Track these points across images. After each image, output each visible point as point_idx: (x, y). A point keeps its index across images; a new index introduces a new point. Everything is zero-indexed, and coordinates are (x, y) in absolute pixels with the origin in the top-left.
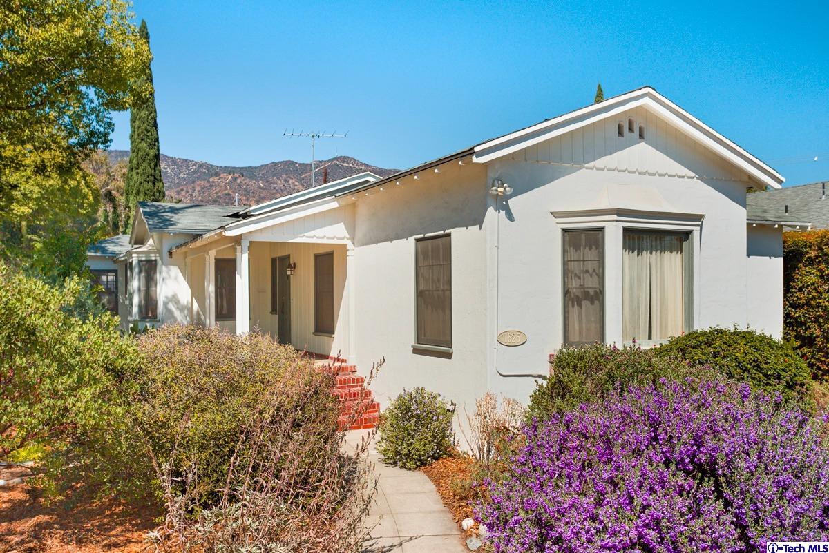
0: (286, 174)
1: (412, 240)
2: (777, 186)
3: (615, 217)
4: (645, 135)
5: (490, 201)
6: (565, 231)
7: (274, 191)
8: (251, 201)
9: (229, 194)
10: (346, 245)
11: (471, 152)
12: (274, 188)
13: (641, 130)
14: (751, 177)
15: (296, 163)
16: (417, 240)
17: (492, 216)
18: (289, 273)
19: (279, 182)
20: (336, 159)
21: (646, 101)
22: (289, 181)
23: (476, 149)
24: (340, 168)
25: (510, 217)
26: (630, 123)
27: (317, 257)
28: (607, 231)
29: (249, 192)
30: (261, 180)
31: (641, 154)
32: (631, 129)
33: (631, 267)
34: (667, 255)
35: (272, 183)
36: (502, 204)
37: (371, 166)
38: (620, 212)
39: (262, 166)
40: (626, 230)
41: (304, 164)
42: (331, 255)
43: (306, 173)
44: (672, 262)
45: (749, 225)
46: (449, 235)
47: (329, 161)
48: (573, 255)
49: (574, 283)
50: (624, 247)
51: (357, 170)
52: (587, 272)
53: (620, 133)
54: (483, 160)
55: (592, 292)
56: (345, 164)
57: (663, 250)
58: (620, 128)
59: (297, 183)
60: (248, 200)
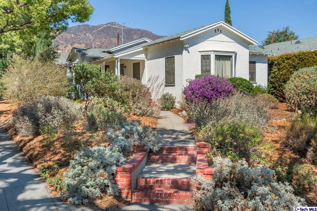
0: (85, 31)
1: (164, 58)
2: (257, 44)
3: (213, 52)
4: (222, 32)
5: (184, 48)
6: (202, 55)
7: (79, 39)
8: (68, 44)
9: (57, 41)
10: (145, 60)
11: (180, 37)
12: (79, 38)
13: (221, 30)
14: (250, 42)
15: (90, 26)
16: (166, 58)
17: (185, 52)
18: (124, 69)
19: (82, 35)
20: (109, 23)
21: (222, 24)
22: (86, 35)
23: (181, 37)
24: (111, 28)
25: (189, 52)
26: (218, 29)
27: (134, 64)
28: (211, 55)
29: (67, 40)
30: (72, 34)
31: (221, 37)
32: (218, 31)
33: (217, 64)
34: (227, 61)
35: (78, 35)
36: (186, 49)
37: (126, 27)
38: (214, 51)
39: (73, 27)
40: (216, 55)
41: (93, 26)
42: (139, 63)
43: (95, 30)
44: (228, 63)
45: (250, 54)
46: (174, 57)
47: (106, 24)
48: (204, 61)
49: (204, 68)
50: (215, 59)
51: (119, 29)
52: (207, 65)
53: (215, 32)
54: (182, 39)
55: (208, 70)
56: (113, 26)
57: (225, 60)
58: (215, 30)
59: (90, 35)
60: (67, 43)
